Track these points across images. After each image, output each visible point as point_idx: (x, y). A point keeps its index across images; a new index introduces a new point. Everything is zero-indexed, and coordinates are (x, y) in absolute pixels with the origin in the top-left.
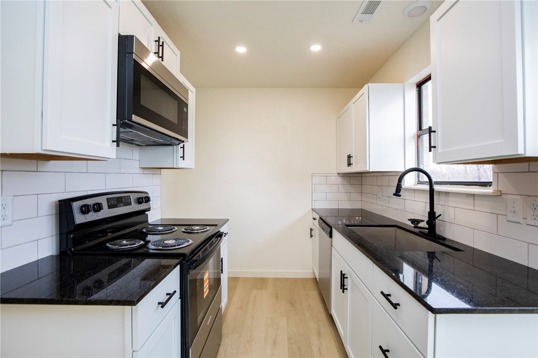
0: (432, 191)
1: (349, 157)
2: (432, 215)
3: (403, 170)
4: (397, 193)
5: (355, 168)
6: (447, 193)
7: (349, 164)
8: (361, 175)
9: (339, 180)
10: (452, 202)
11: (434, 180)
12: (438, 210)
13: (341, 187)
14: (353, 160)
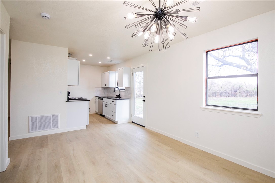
0: (119, 91)
1: (105, 84)
2: (119, 94)
3: (115, 87)
4: (114, 91)
5: (106, 87)
6: (121, 91)
7: (105, 86)
8: (107, 88)
9: (100, 89)
10: (122, 92)
11: (119, 89)
12: (120, 94)
13: (102, 91)
14: (106, 85)
